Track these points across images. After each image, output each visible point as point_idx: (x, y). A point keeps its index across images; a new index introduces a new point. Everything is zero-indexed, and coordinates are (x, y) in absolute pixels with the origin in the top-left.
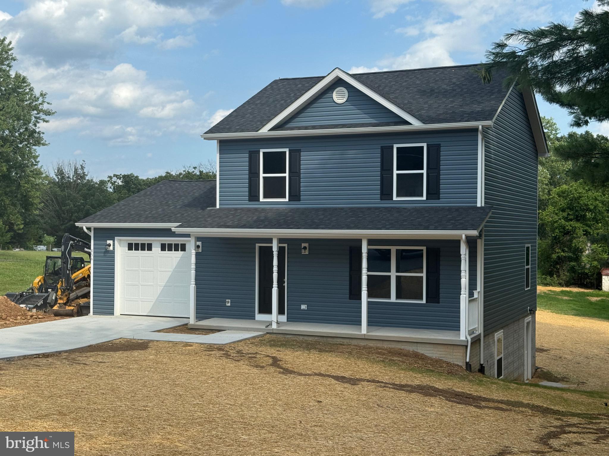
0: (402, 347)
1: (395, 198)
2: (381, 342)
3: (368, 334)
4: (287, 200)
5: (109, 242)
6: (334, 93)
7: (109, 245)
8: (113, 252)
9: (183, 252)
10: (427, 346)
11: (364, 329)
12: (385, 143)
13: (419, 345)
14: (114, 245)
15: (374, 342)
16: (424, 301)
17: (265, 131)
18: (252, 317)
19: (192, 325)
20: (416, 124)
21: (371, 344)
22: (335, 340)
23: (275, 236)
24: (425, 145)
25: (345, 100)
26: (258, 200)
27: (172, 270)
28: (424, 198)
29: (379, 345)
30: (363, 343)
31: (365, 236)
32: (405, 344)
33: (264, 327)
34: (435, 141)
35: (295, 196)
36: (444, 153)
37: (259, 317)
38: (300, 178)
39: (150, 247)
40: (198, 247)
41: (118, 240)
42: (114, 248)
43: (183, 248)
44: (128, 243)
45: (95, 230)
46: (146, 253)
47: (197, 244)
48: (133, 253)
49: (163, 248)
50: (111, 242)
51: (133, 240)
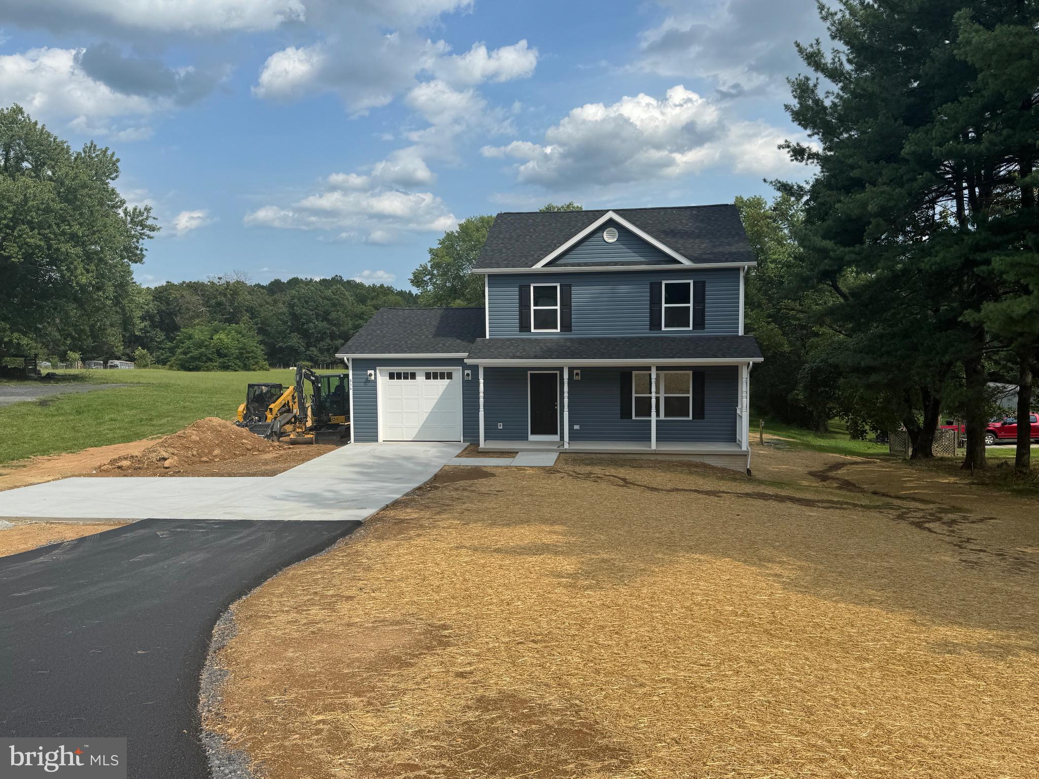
0: (690, 459)
1: (663, 329)
2: (670, 456)
3: (657, 449)
4: (559, 330)
5: (369, 372)
6: (605, 233)
7: (371, 375)
8: (375, 381)
9: (449, 380)
11: (654, 445)
12: (654, 279)
14: (375, 375)
15: (663, 456)
16: (691, 418)
17: (538, 266)
18: (526, 438)
19: (481, 448)
20: (686, 263)
21: (660, 458)
22: (627, 456)
23: (566, 366)
24: (691, 282)
25: (615, 239)
26: (530, 331)
27: (438, 397)
28: (691, 328)
29: (668, 458)
30: (653, 458)
31: (653, 364)
32: (692, 456)
34: (701, 278)
35: (566, 327)
36: (709, 288)
37: (531, 438)
38: (571, 311)
39: (413, 376)
40: (468, 375)
41: (380, 370)
42: (375, 378)
43: (450, 376)
44: (390, 373)
45: (354, 360)
46: (409, 381)
47: (466, 372)
48: (396, 381)
49: (428, 376)
50: (372, 372)
51: (395, 369)
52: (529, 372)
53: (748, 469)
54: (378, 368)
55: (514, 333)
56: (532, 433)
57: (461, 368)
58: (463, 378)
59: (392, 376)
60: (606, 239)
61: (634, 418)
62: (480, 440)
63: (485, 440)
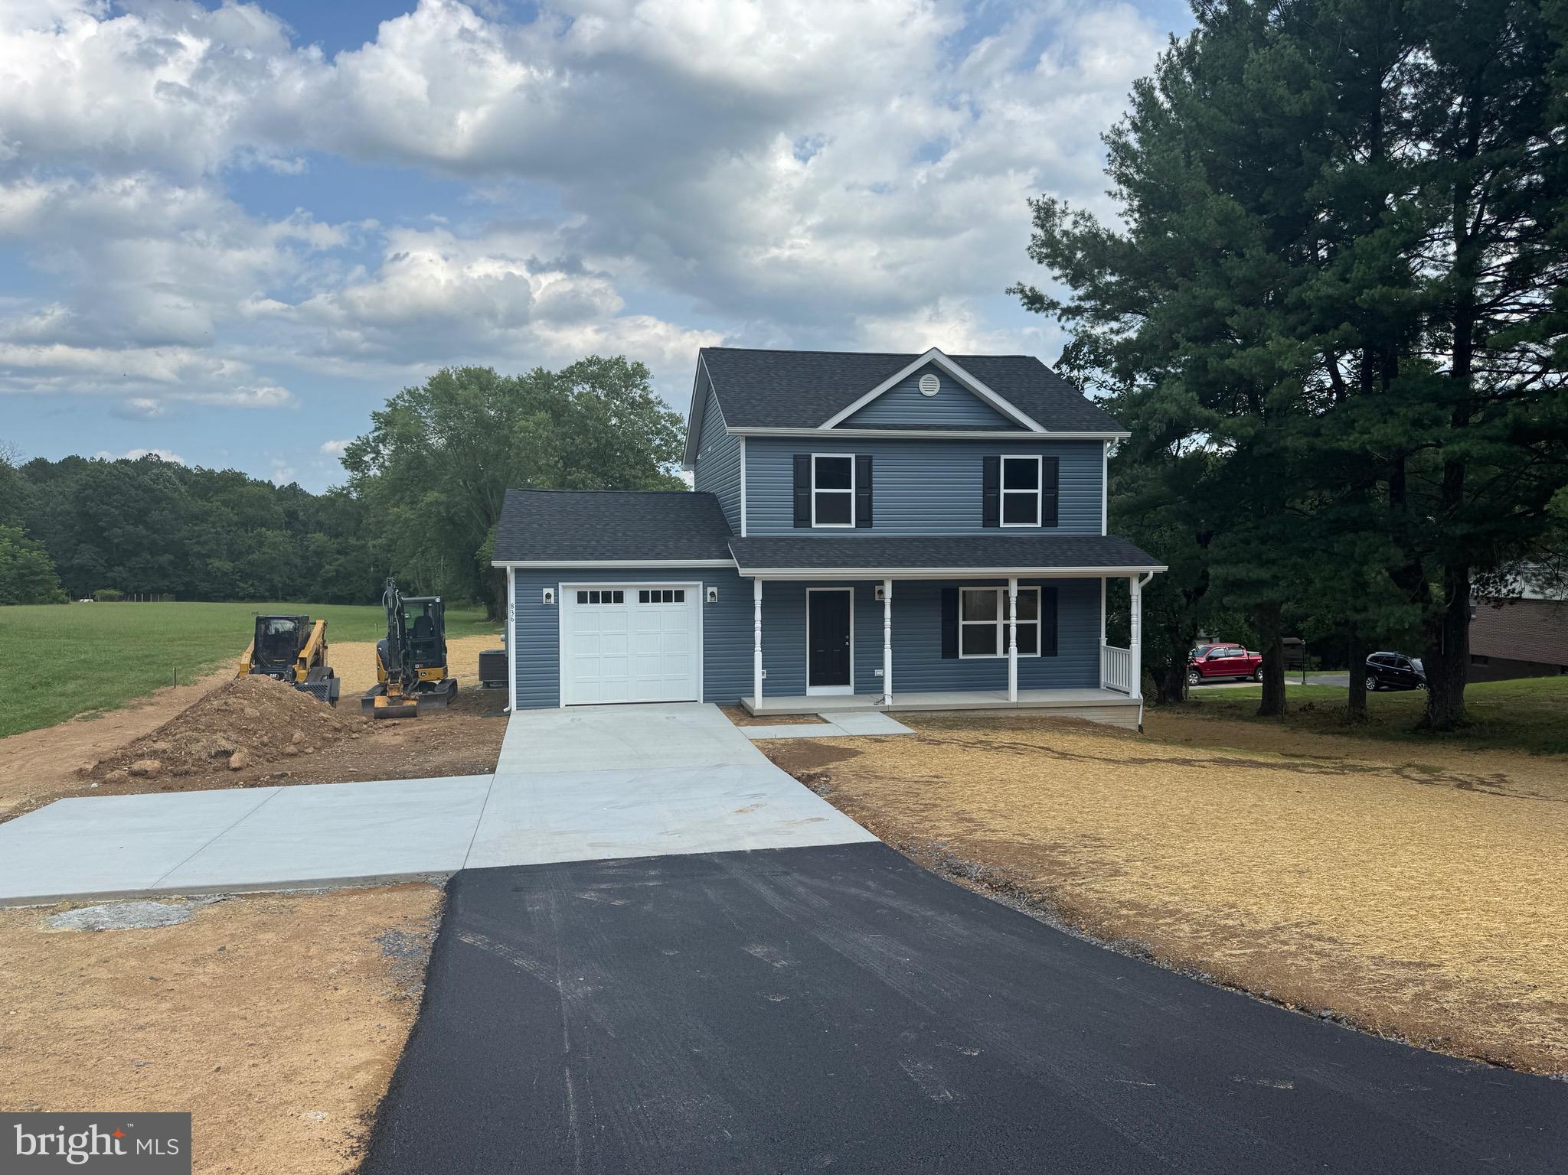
0: (1065, 715)
1: (1002, 525)
2: (1037, 711)
3: (1020, 701)
4: (853, 525)
5: (546, 591)
6: (921, 381)
9: (679, 604)
10: (1094, 710)
11: (1013, 695)
12: (990, 452)
13: (1084, 710)
14: (557, 595)
15: (1027, 711)
16: (1039, 655)
17: (827, 428)
18: (802, 692)
19: (758, 710)
20: (1038, 431)
21: (1023, 714)
22: (976, 713)
23: (888, 578)
24: (1040, 458)
25: (937, 391)
26: (810, 526)
28: (1039, 525)
30: (1013, 714)
31: (1013, 576)
32: (1066, 710)
33: (872, 705)
34: (1053, 452)
35: (864, 520)
36: (1063, 469)
37: (812, 691)
38: (871, 495)
39: (619, 598)
40: (712, 594)
41: (563, 587)
42: (557, 601)
43: (680, 596)
44: (578, 592)
45: (518, 571)
46: (613, 606)
47: (710, 590)
48: (589, 607)
49: (644, 597)
50: (551, 591)
51: (589, 586)
52: (808, 590)
53: (1140, 726)
54: (560, 584)
55: (786, 529)
56: (811, 684)
57: (701, 583)
58: (705, 599)
59: (582, 598)
60: (923, 390)
61: (961, 656)
62: (753, 696)
63: (763, 696)
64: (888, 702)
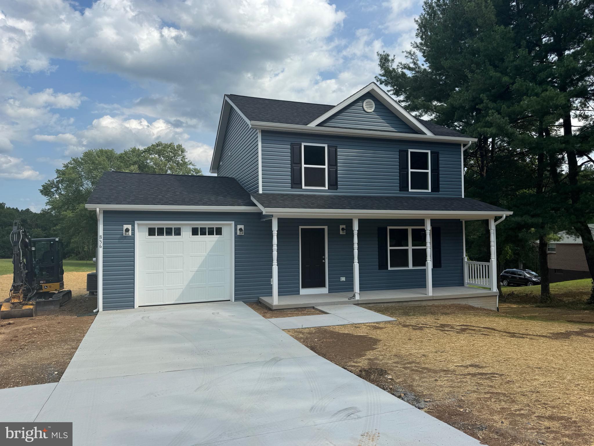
0: (458, 303)
1: (410, 190)
2: (444, 301)
4: (327, 188)
7: (127, 230)
8: (133, 237)
9: (218, 236)
10: (474, 299)
11: (430, 291)
12: (403, 147)
13: (469, 299)
14: (133, 230)
15: (438, 301)
17: (313, 125)
18: (297, 292)
19: (276, 306)
20: (429, 134)
21: (436, 303)
23: (355, 217)
24: (429, 152)
25: (373, 110)
26: (301, 188)
27: (205, 254)
28: (430, 191)
31: (428, 216)
35: (333, 185)
37: (303, 291)
39: (178, 232)
40: (241, 230)
41: (138, 224)
42: (133, 234)
43: (219, 232)
44: (149, 228)
45: (106, 213)
46: (173, 238)
47: (239, 227)
48: (156, 238)
49: (195, 232)
50: (129, 227)
51: (157, 224)
52: (300, 227)
53: (498, 308)
54: (136, 222)
55: (287, 190)
56: (302, 287)
57: (233, 223)
58: (236, 233)
59: (151, 232)
60: (365, 109)
61: (389, 269)
62: (272, 296)
63: (279, 295)
64: (357, 297)
